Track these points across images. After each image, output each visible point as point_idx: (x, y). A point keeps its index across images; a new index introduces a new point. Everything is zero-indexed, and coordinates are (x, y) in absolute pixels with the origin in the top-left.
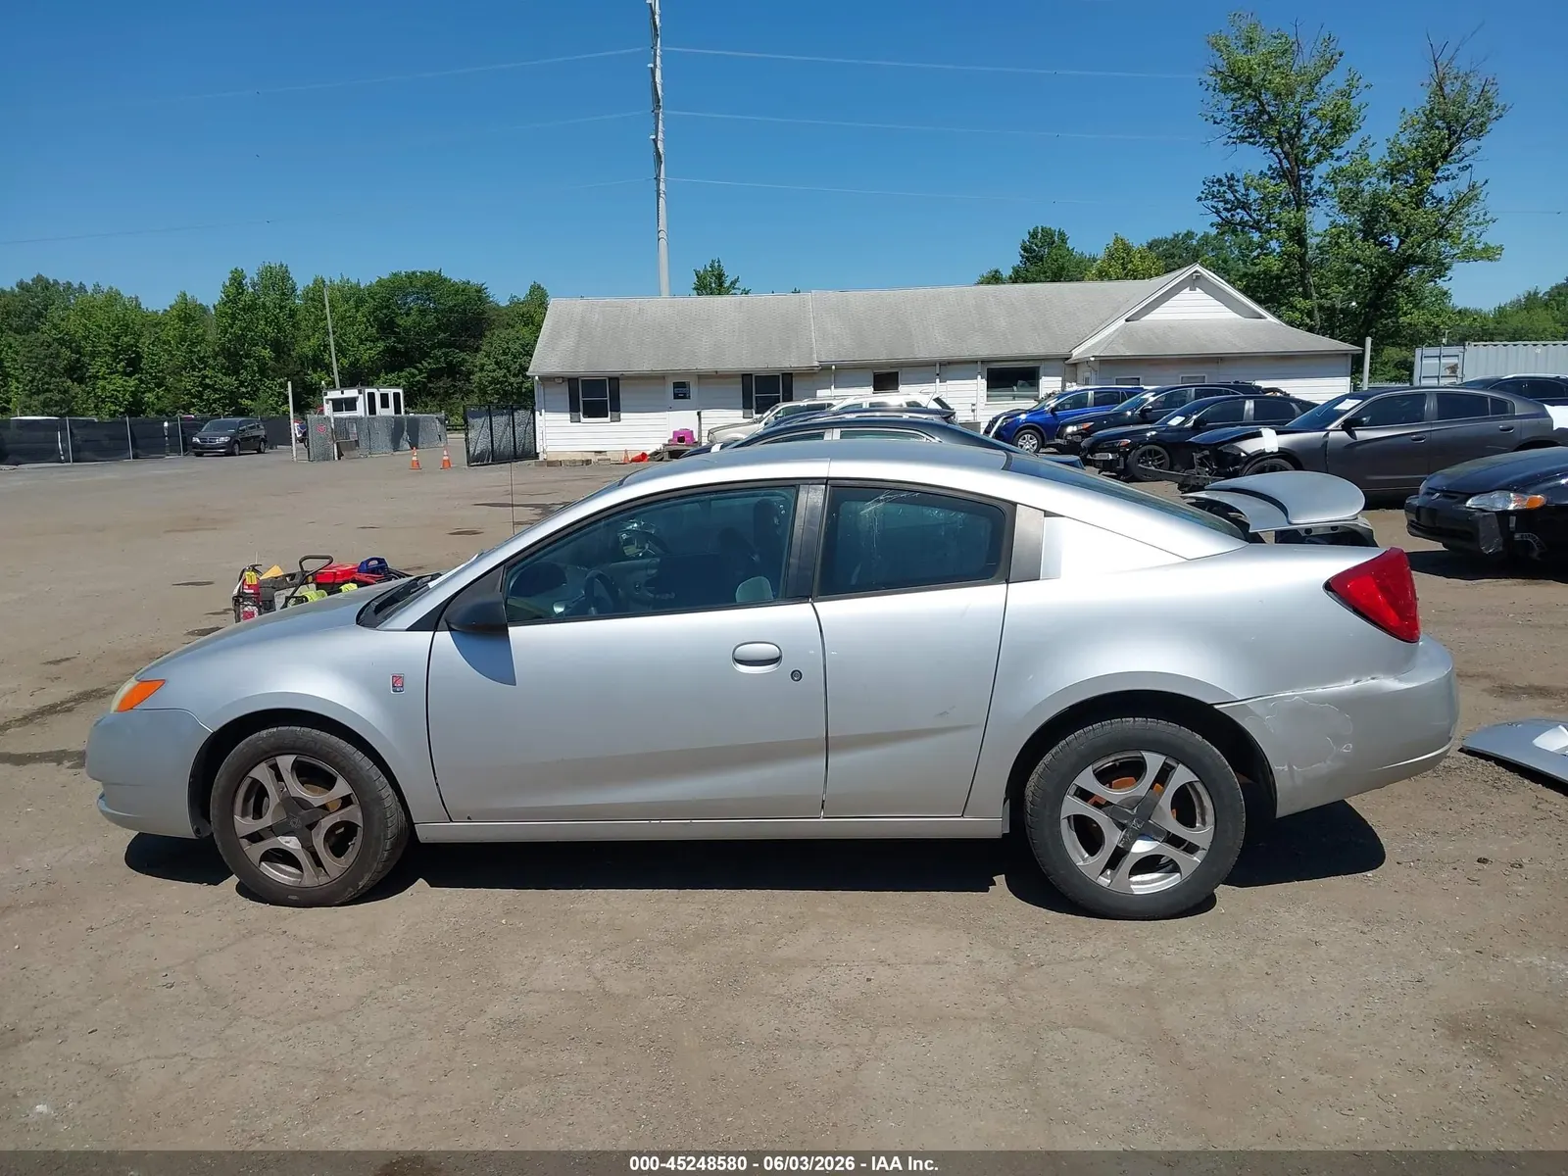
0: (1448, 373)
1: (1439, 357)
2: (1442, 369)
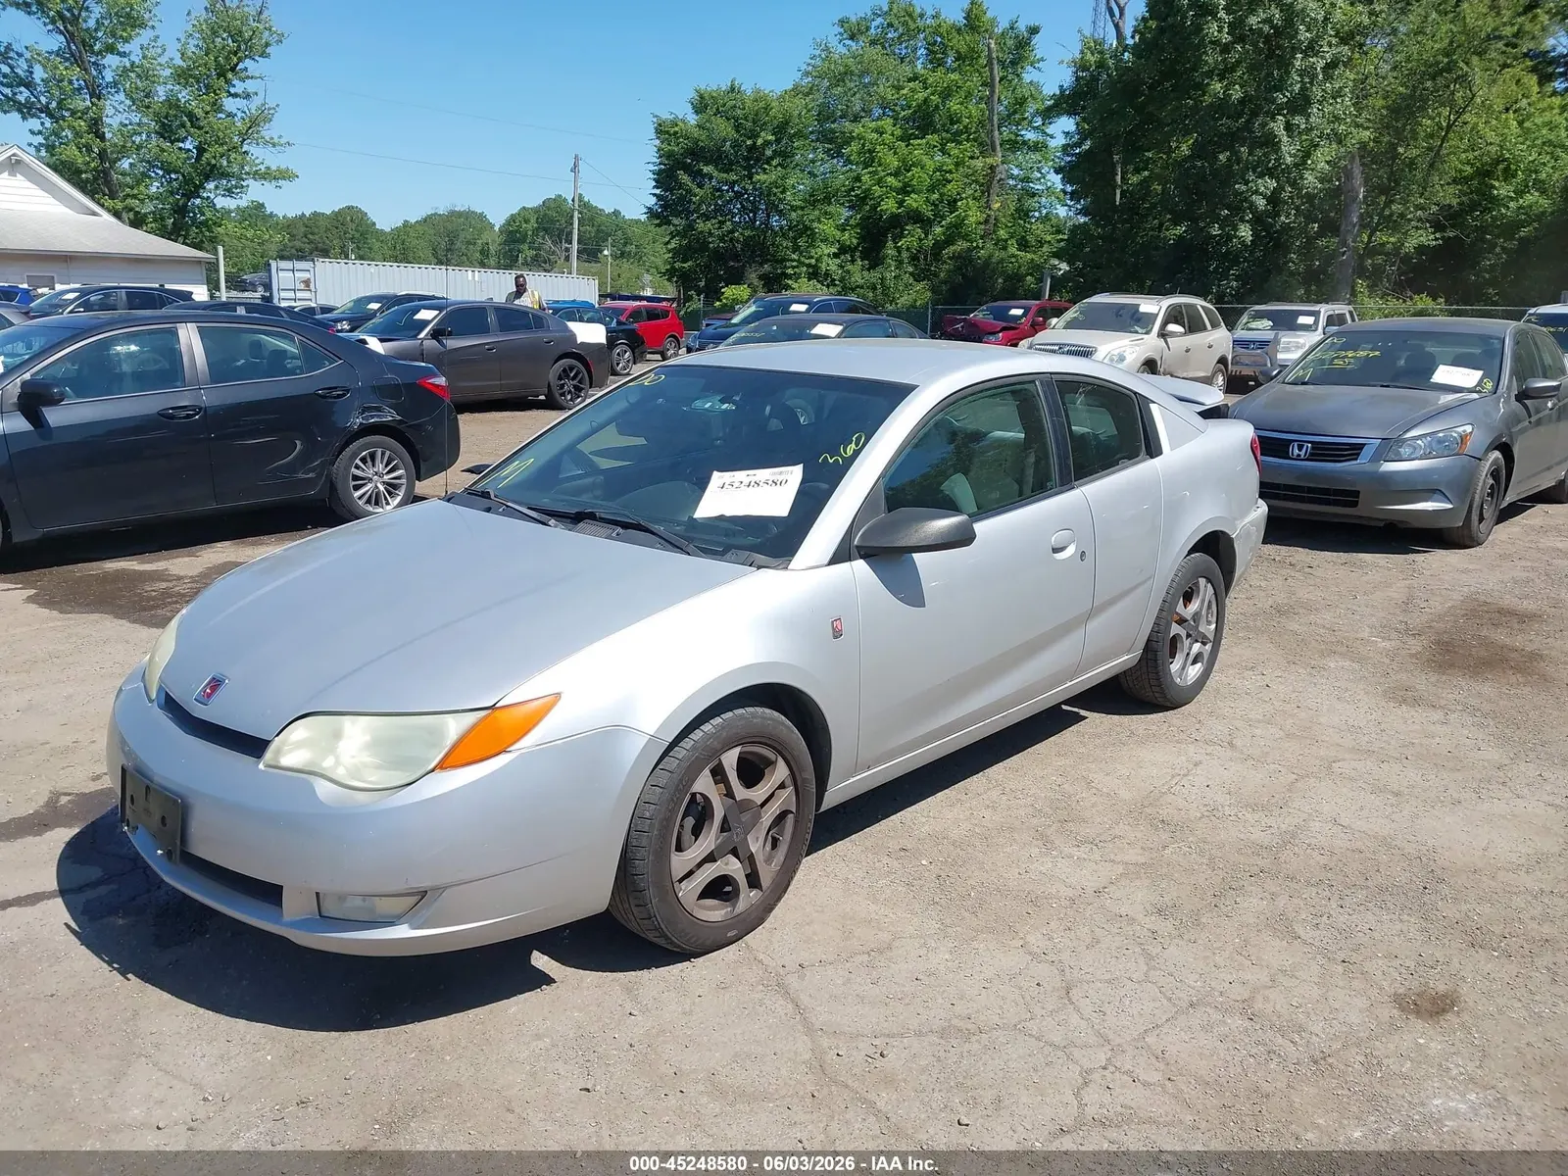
0: (302, 286)
1: (293, 271)
2: (297, 283)
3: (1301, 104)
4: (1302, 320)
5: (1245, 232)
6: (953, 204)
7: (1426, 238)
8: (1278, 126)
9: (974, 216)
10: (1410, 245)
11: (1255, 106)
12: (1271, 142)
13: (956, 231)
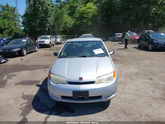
3: (49, 17)
4: (58, 37)
5: (47, 29)
6: (11, 27)
7: (62, 29)
8: (48, 19)
9: (14, 28)
10: (61, 30)
11: (46, 17)
12: (48, 20)
13: (12, 30)
